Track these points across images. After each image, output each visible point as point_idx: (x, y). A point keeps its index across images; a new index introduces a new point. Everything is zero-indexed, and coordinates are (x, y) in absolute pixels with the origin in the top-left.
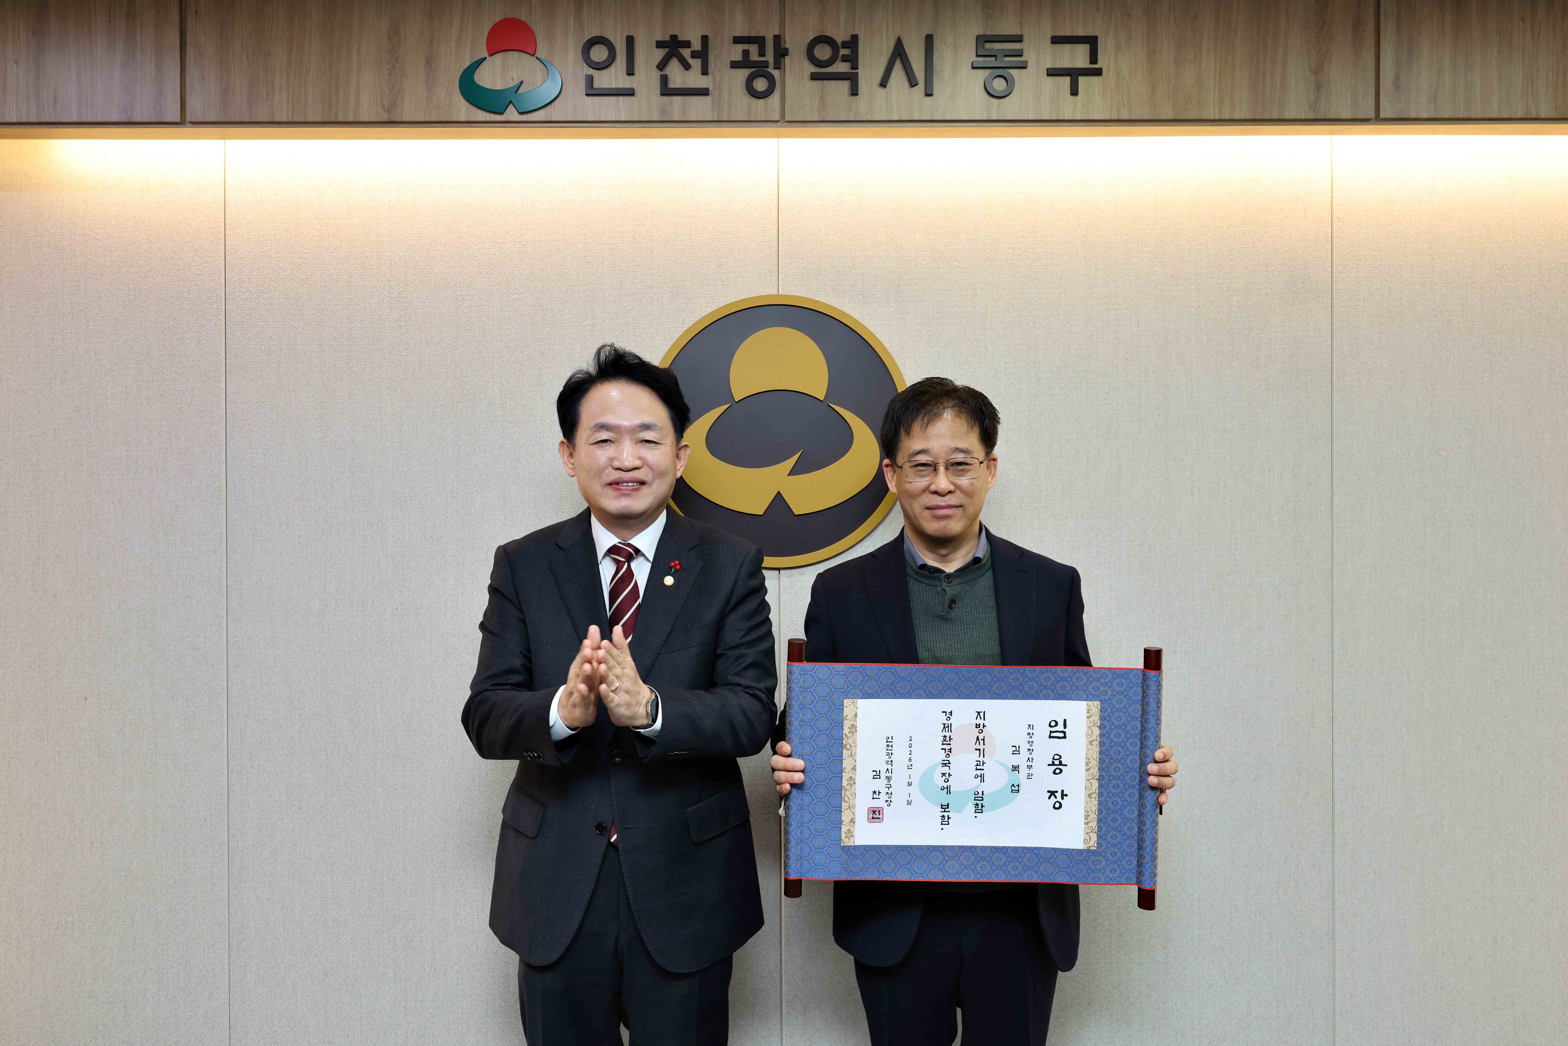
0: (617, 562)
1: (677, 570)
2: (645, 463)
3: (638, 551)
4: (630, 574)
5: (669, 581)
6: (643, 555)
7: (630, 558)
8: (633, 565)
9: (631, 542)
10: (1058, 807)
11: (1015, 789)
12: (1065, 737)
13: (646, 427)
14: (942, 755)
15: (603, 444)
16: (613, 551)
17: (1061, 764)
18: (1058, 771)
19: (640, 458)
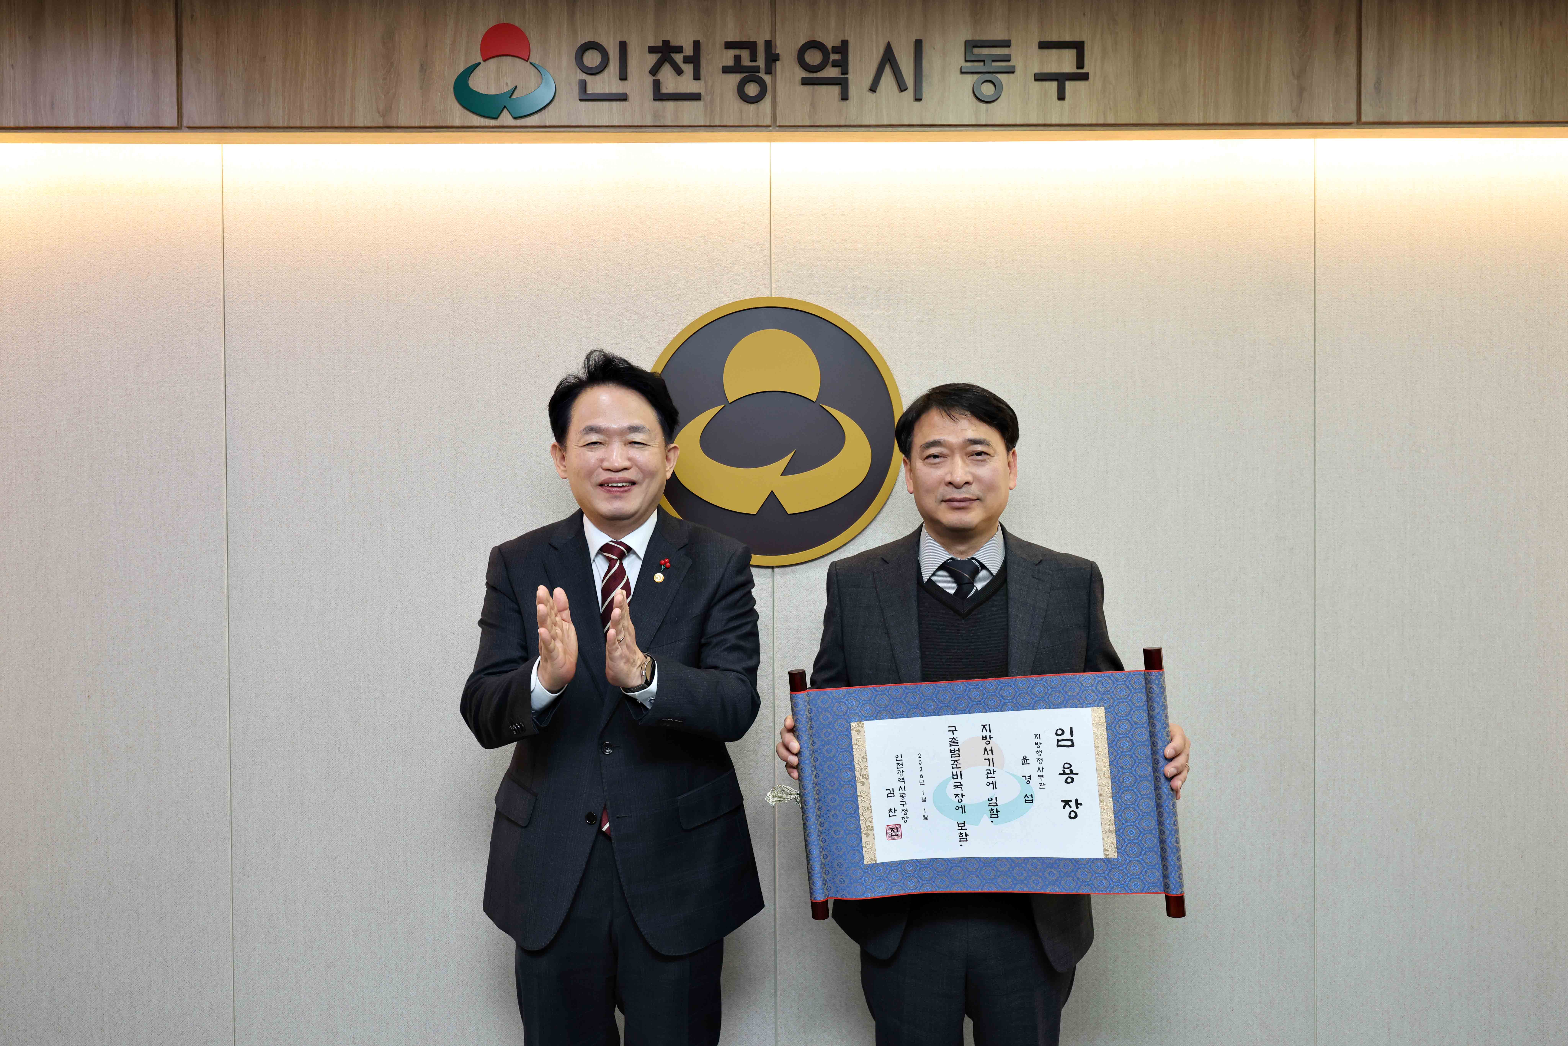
0: (609, 560)
2: (634, 464)
3: (629, 549)
4: (622, 571)
6: (635, 553)
7: (622, 556)
8: (625, 563)
13: (635, 429)
15: (593, 446)
16: (605, 549)
19: (629, 459)
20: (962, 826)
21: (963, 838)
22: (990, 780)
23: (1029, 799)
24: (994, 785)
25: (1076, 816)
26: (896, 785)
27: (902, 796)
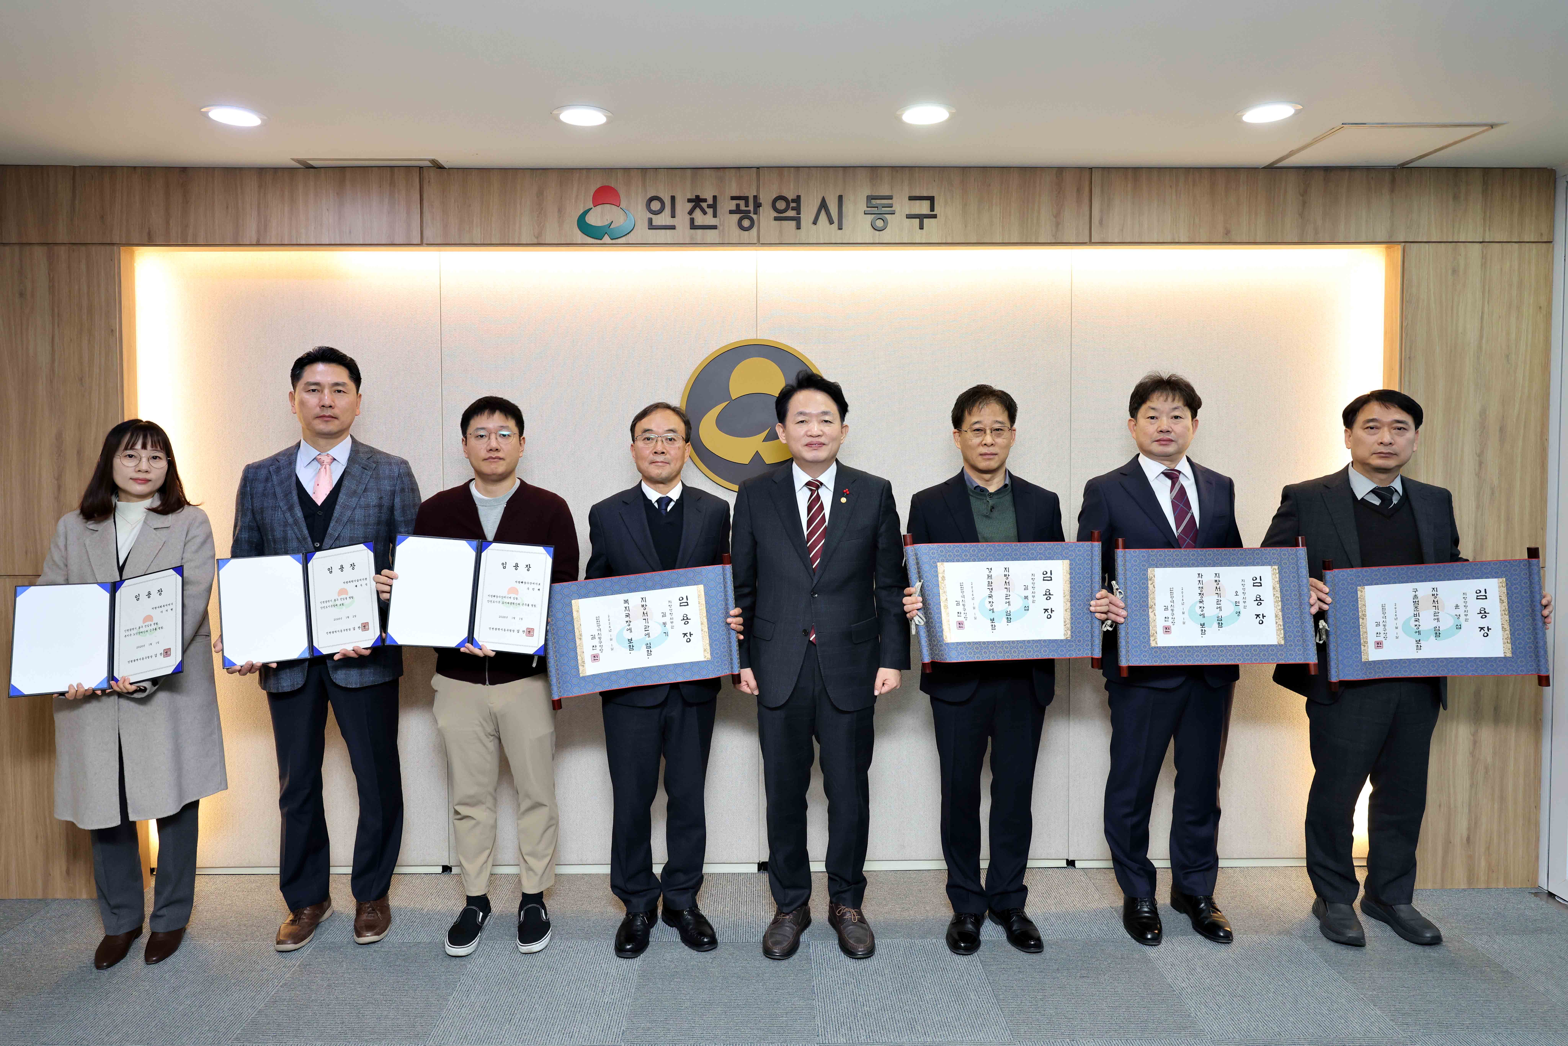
0: (811, 490)
1: (847, 494)
2: (824, 434)
3: (822, 484)
4: (818, 497)
5: (844, 500)
6: (825, 485)
7: (818, 487)
8: (820, 491)
9: (818, 479)
10: (1049, 617)
11: (1027, 609)
12: (1051, 580)
13: (825, 413)
14: (988, 592)
15: (801, 424)
16: (808, 484)
17: (1050, 594)
18: (1048, 598)
19: (822, 431)
20: (1418, 642)
21: (1419, 648)
22: (1436, 617)
23: (1459, 627)
24: (1438, 620)
25: (1488, 635)
26: (1381, 620)
27: (1384, 626)
